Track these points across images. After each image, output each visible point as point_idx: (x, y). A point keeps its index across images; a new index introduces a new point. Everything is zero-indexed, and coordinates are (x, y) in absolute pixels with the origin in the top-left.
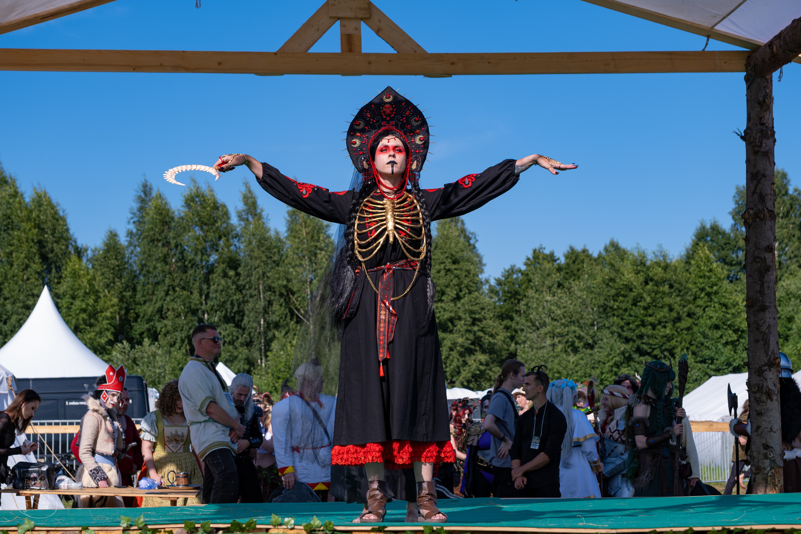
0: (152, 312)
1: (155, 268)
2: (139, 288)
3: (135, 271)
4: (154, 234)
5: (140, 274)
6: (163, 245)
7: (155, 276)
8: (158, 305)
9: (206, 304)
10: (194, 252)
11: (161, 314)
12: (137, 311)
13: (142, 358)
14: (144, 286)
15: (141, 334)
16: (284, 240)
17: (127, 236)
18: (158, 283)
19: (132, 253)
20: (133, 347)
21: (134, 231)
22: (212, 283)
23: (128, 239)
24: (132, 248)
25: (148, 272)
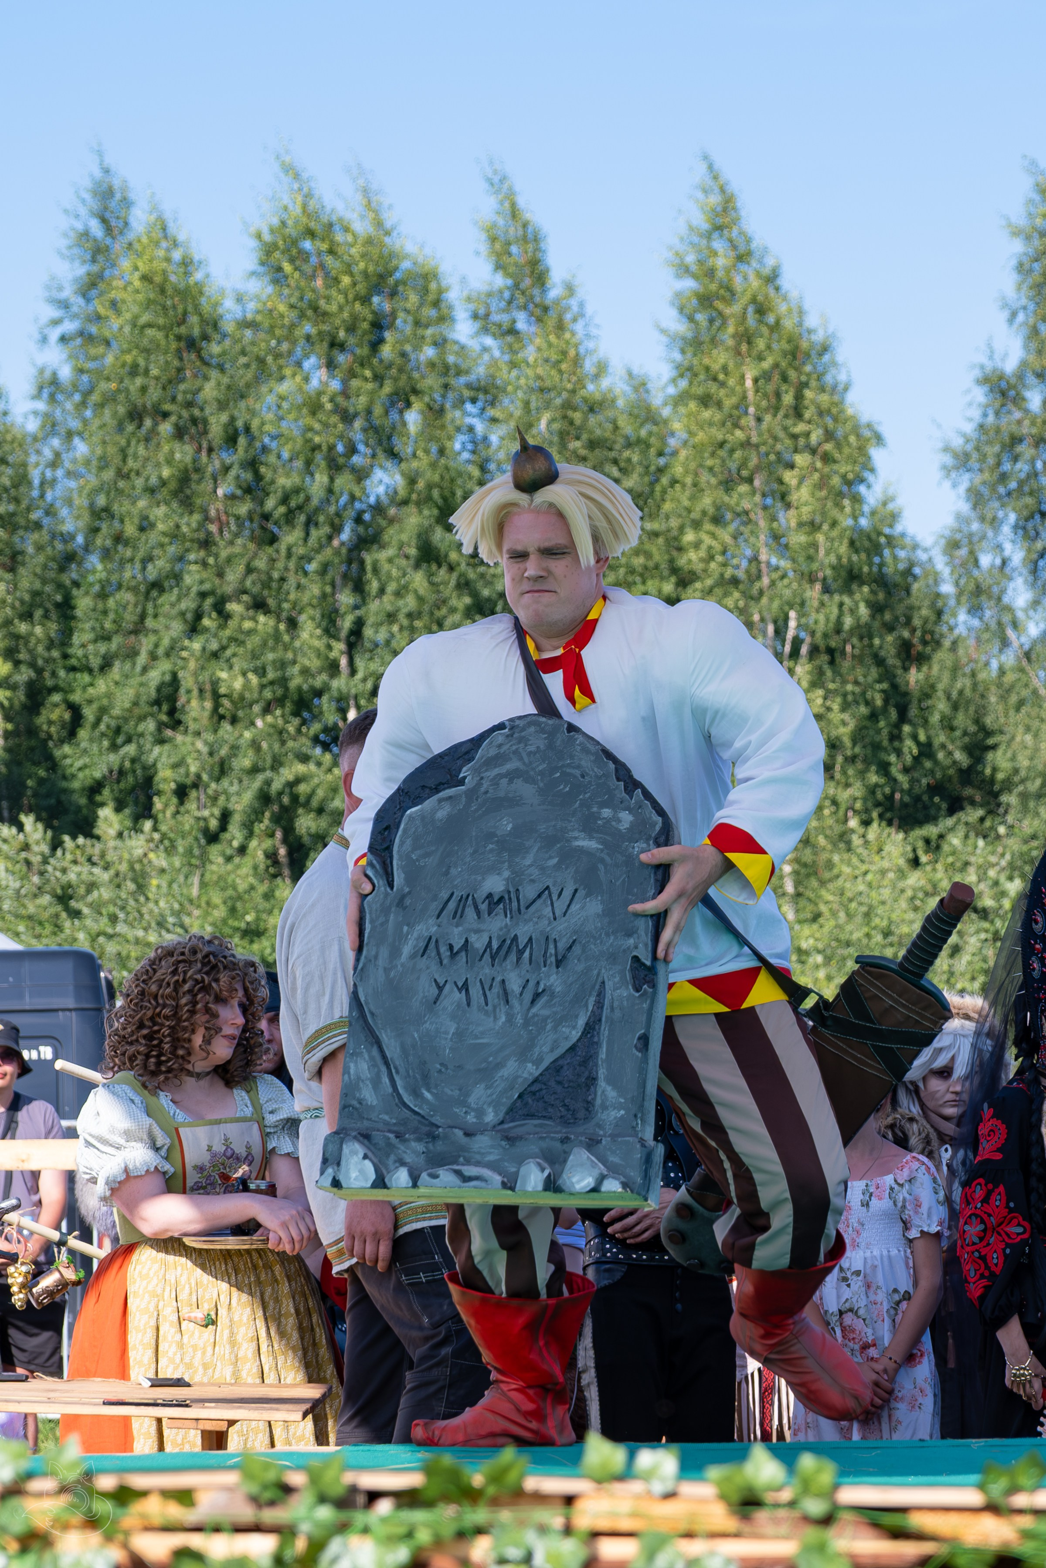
0: (136, 704)
1: (145, 526)
2: (83, 603)
3: (68, 538)
4: (144, 389)
5: (87, 549)
6: (180, 433)
7: (148, 559)
8: (155, 676)
9: (353, 672)
10: (299, 464)
11: (172, 712)
12: (76, 697)
13: (92, 886)
14: (103, 595)
15: (95, 788)
16: (666, 412)
17: (37, 396)
18: (157, 586)
19: (54, 464)
20: (56, 844)
21: (66, 373)
22: (375, 585)
23: (41, 406)
24: (56, 442)
25: (118, 539)
